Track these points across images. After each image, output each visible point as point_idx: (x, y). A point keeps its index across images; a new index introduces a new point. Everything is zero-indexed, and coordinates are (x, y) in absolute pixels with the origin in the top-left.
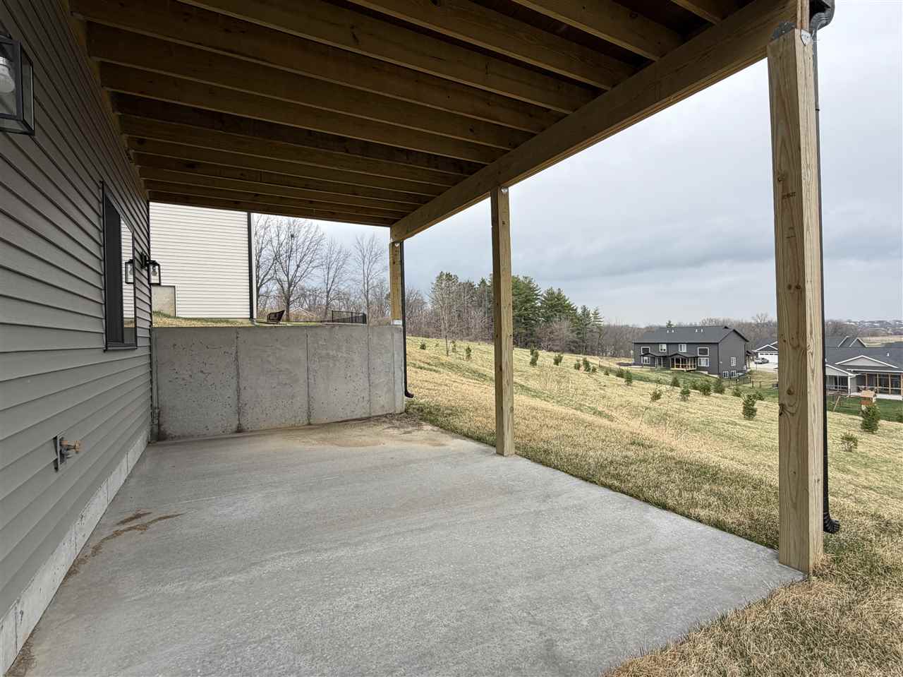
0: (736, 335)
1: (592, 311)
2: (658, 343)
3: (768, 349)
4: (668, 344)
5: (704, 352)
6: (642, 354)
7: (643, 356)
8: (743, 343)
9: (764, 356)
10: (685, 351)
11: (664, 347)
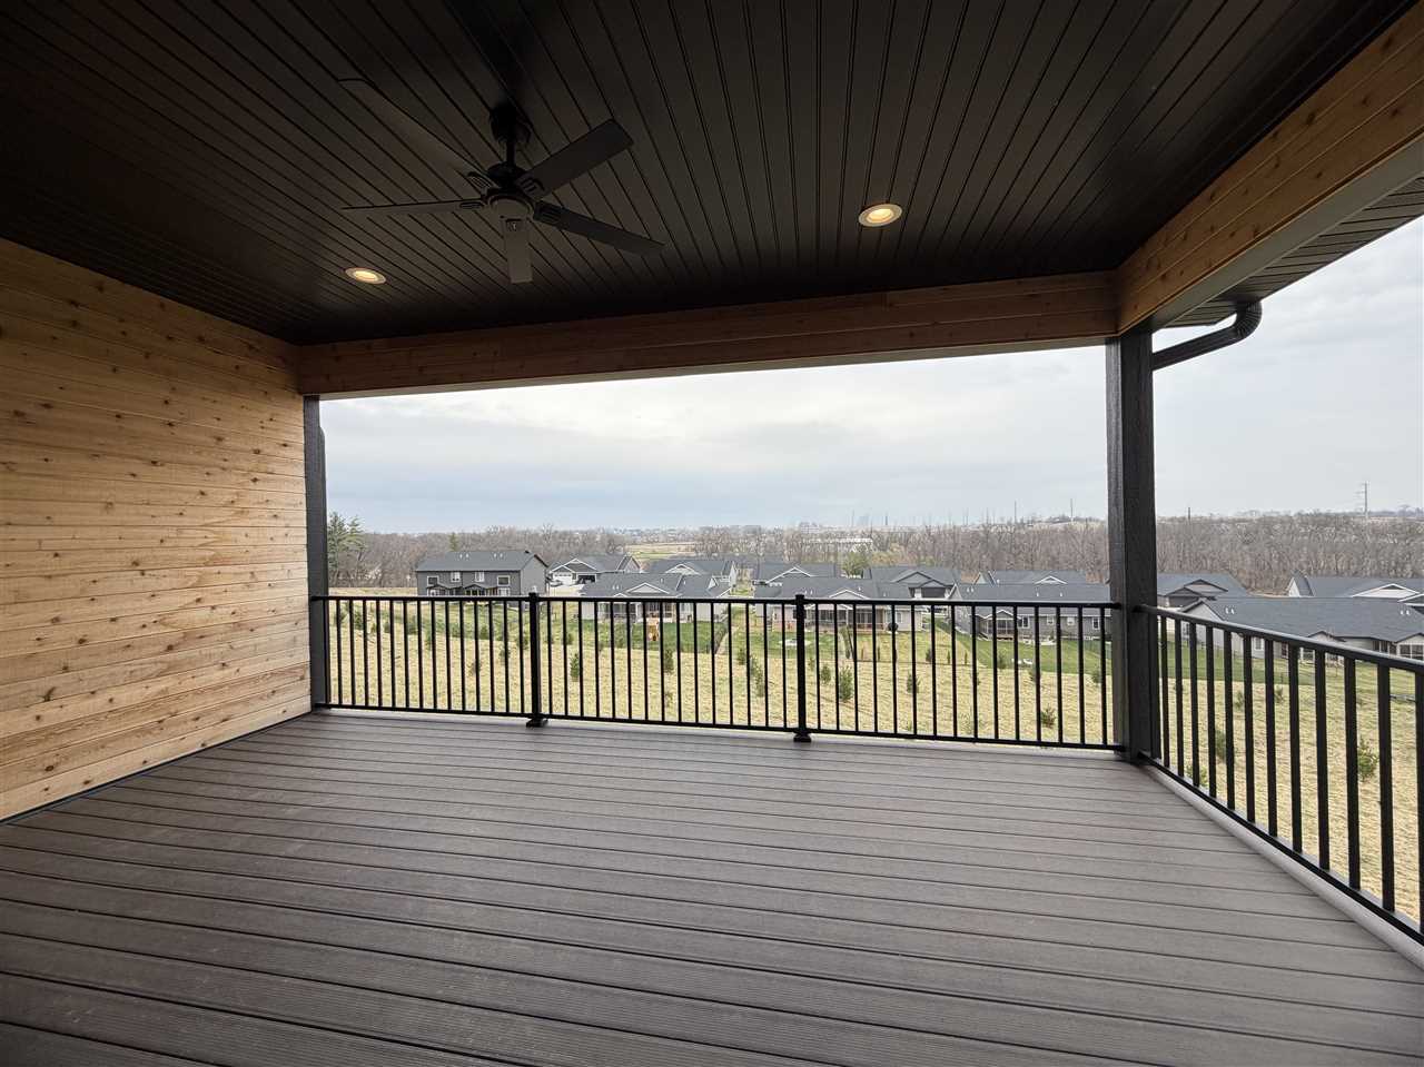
0: (537, 561)
1: (348, 522)
2: (450, 572)
3: (562, 570)
4: (462, 572)
5: (504, 582)
6: (428, 585)
7: (430, 588)
8: (543, 568)
9: (560, 578)
10: (483, 580)
11: (458, 576)
